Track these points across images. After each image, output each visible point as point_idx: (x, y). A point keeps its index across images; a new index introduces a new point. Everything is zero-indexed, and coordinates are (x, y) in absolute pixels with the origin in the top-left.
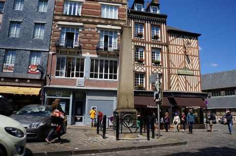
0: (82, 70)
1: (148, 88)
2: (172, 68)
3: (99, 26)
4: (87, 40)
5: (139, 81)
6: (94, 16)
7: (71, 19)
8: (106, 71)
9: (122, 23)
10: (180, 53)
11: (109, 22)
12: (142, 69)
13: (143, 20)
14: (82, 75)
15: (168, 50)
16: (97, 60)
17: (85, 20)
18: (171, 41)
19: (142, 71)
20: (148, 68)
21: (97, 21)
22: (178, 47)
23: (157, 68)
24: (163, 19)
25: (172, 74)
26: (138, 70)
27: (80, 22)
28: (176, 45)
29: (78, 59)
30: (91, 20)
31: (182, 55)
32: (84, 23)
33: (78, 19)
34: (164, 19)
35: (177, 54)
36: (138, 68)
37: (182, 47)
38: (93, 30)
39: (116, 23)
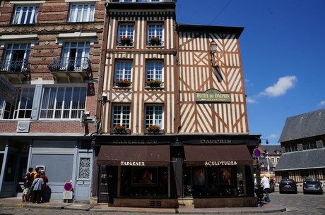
0: (30, 106)
2: (183, 92)
3: (61, 35)
4: (40, 59)
5: (121, 119)
6: (56, 22)
7: (21, 29)
8: (67, 106)
9: (99, 27)
10: (201, 63)
11: (78, 27)
14: (28, 115)
15: (177, 61)
16: (54, 89)
17: (41, 29)
18: (184, 44)
19: (126, 100)
20: (136, 95)
21: (59, 28)
22: (198, 54)
23: (154, 94)
24: (168, 10)
25: (184, 102)
26: (117, 100)
27: (33, 33)
28: (193, 51)
29: (26, 90)
30: (49, 29)
31: (206, 66)
32: (40, 33)
33: (30, 29)
34: (172, 10)
35: (194, 66)
36: (118, 97)
37: (205, 54)
38: (52, 43)
39: (89, 27)
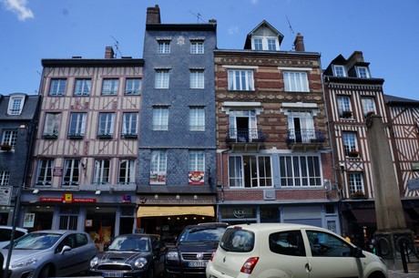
0: (269, 174)
1: (370, 196)
2: (402, 162)
3: (284, 105)
4: (270, 128)
5: (355, 185)
6: (275, 90)
7: (242, 96)
8: (304, 174)
9: (318, 98)
10: (411, 136)
11: (299, 97)
12: (358, 166)
13: (348, 90)
14: (269, 183)
15: (392, 134)
16: (288, 158)
17: (262, 97)
18: (395, 118)
19: (359, 169)
20: (366, 164)
21: (280, 97)
22: (407, 127)
24: (377, 86)
25: (403, 170)
26: (352, 169)
27: (256, 101)
28: (403, 125)
29: (260, 158)
30: (271, 97)
31: (415, 139)
32: (263, 101)
33: (252, 97)
34: (379, 86)
35: (406, 138)
36: (352, 166)
37: (412, 127)
38: (277, 112)
39: (309, 98)
